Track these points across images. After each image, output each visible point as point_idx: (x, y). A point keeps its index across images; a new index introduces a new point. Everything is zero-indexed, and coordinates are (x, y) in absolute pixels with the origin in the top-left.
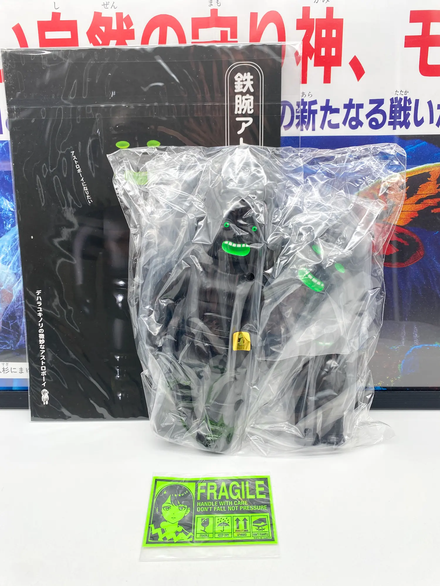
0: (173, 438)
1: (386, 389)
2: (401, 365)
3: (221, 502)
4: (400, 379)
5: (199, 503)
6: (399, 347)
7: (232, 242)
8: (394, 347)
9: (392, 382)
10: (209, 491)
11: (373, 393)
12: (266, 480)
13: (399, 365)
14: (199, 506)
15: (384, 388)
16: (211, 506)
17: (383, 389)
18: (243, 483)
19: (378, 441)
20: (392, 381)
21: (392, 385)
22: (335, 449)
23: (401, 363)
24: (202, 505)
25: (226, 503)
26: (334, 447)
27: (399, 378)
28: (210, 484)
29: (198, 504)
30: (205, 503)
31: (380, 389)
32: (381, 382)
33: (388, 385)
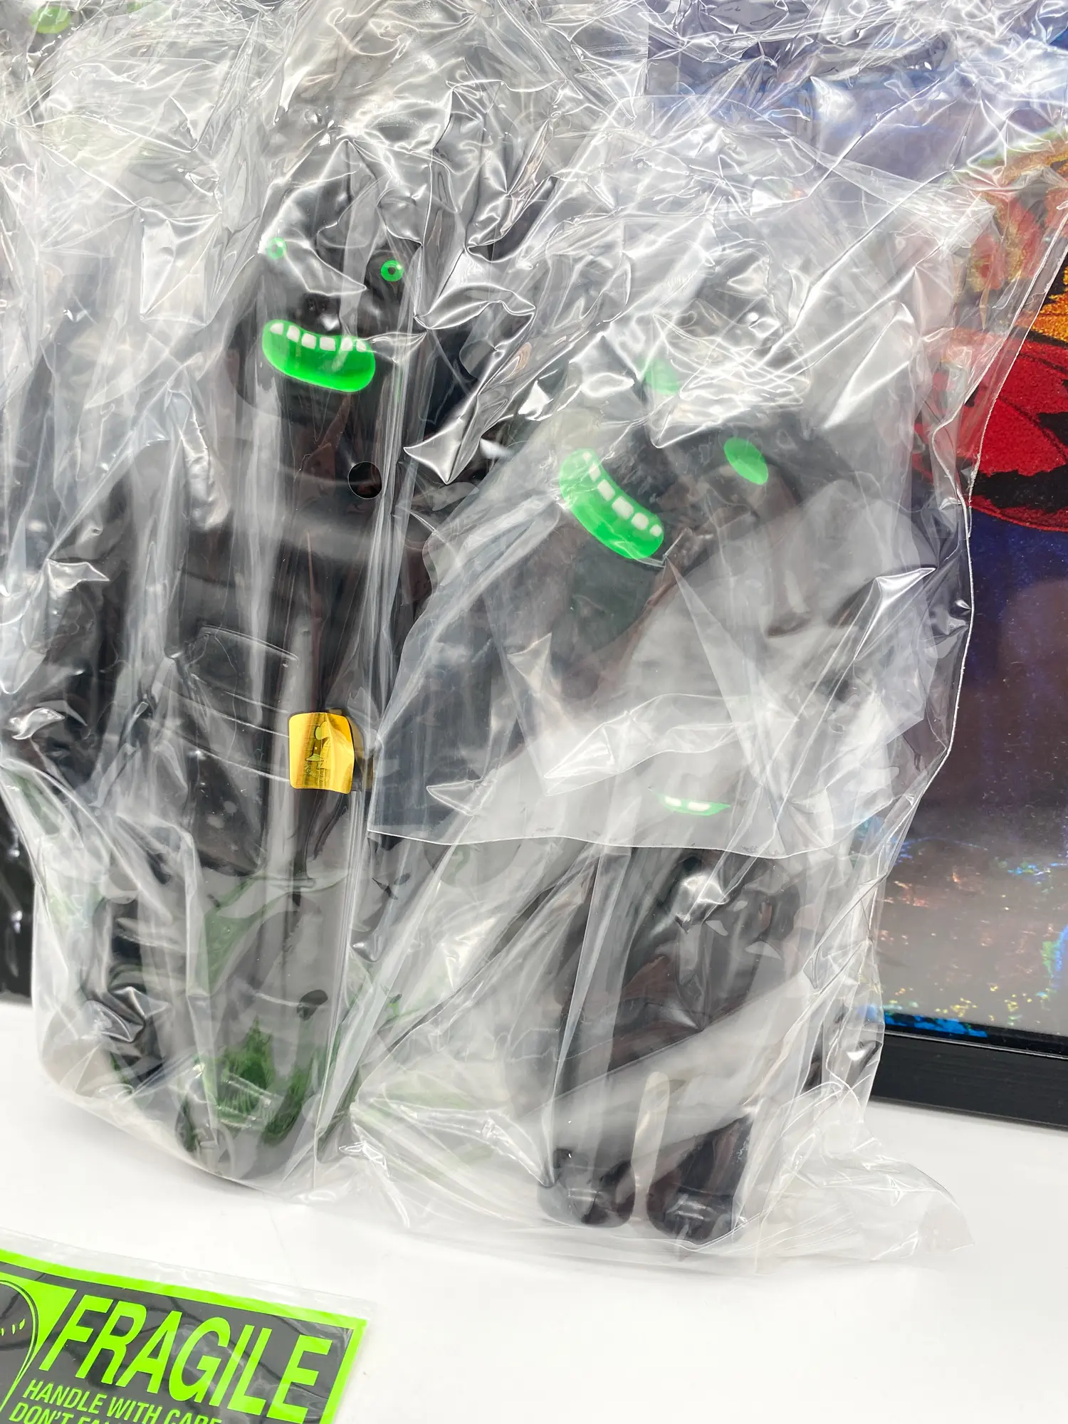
0: (90, 1093)
1: (983, 1034)
2: (1058, 944)
3: (121, 1401)
4: (1046, 1000)
5: (36, 1385)
6: (1052, 868)
7: (302, 327)
8: (1031, 868)
9: (1011, 1010)
10: (106, 1340)
11: (878, 1044)
12: (339, 1340)
13: (1047, 945)
14: (28, 1400)
15: (976, 1027)
16: (74, 1410)
17: (973, 1033)
18: (248, 1330)
19: (895, 1249)
20: (1012, 1006)
21: (1012, 1023)
22: (684, 1255)
23: (1053, 938)
24: (41, 1395)
25: (137, 1407)
26: (679, 1243)
27: (1044, 996)
28: (124, 1309)
29: (30, 1388)
30: (60, 1388)
31: (961, 1030)
32: (963, 1004)
33: (992, 1020)
